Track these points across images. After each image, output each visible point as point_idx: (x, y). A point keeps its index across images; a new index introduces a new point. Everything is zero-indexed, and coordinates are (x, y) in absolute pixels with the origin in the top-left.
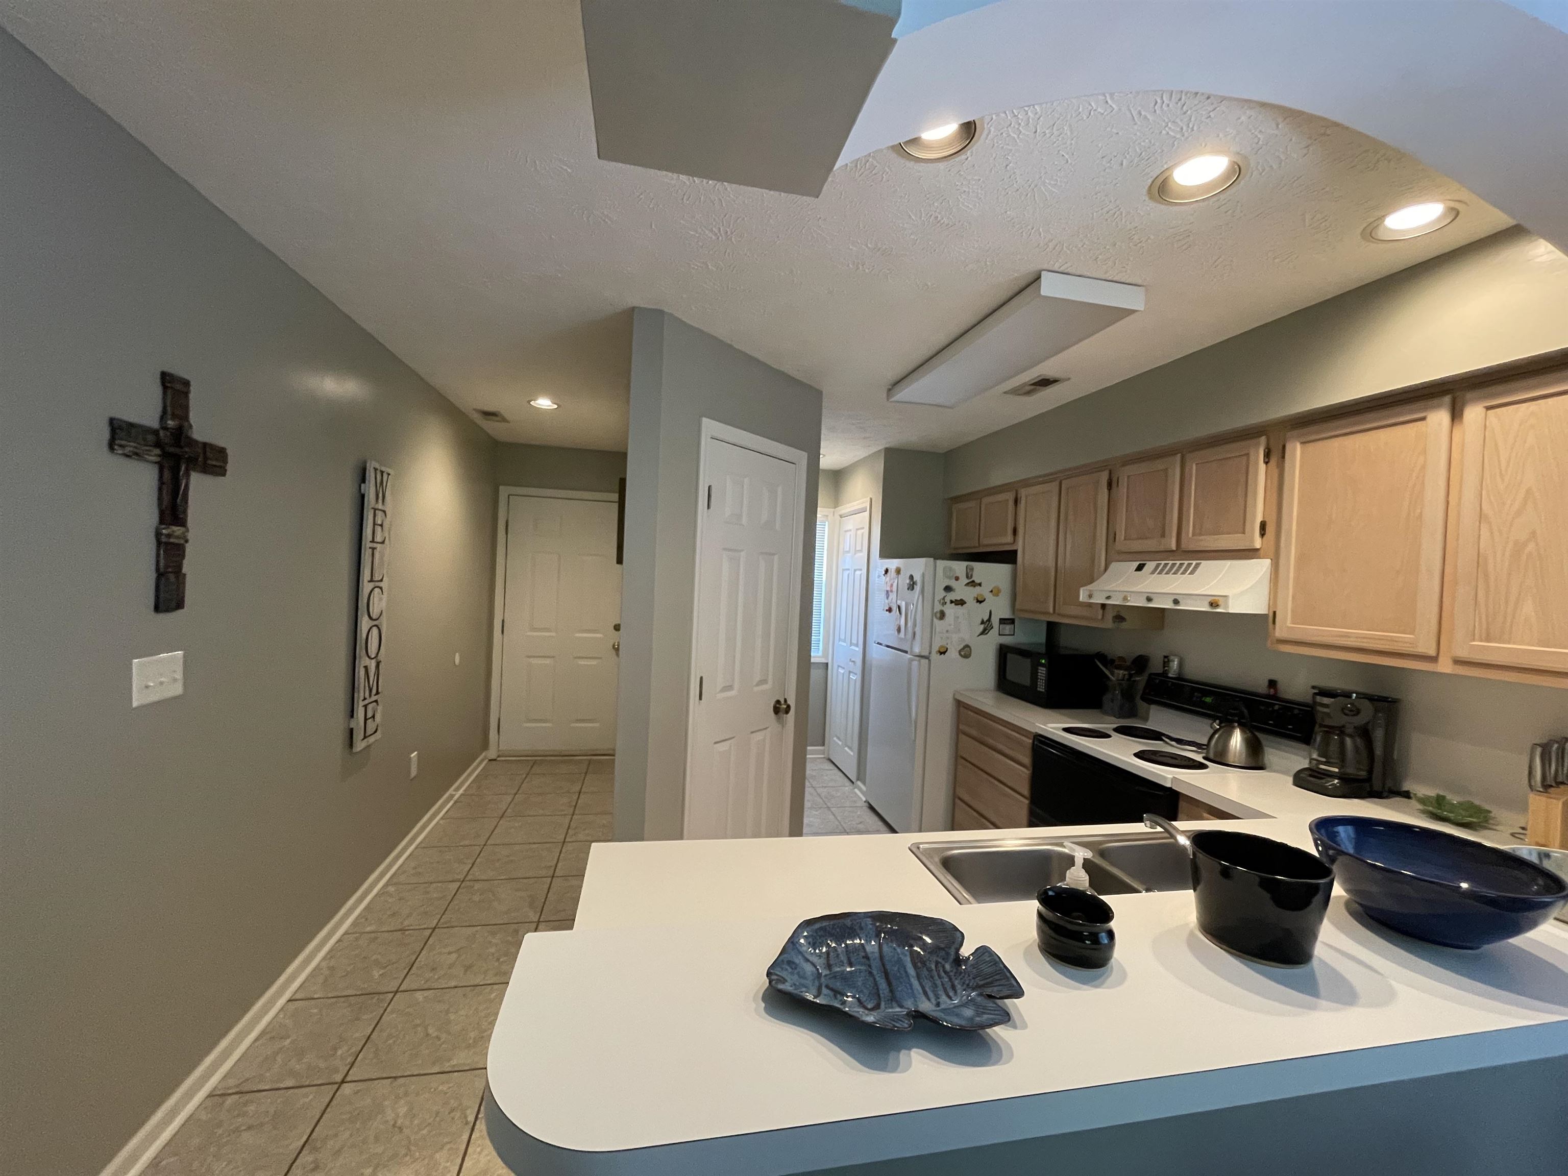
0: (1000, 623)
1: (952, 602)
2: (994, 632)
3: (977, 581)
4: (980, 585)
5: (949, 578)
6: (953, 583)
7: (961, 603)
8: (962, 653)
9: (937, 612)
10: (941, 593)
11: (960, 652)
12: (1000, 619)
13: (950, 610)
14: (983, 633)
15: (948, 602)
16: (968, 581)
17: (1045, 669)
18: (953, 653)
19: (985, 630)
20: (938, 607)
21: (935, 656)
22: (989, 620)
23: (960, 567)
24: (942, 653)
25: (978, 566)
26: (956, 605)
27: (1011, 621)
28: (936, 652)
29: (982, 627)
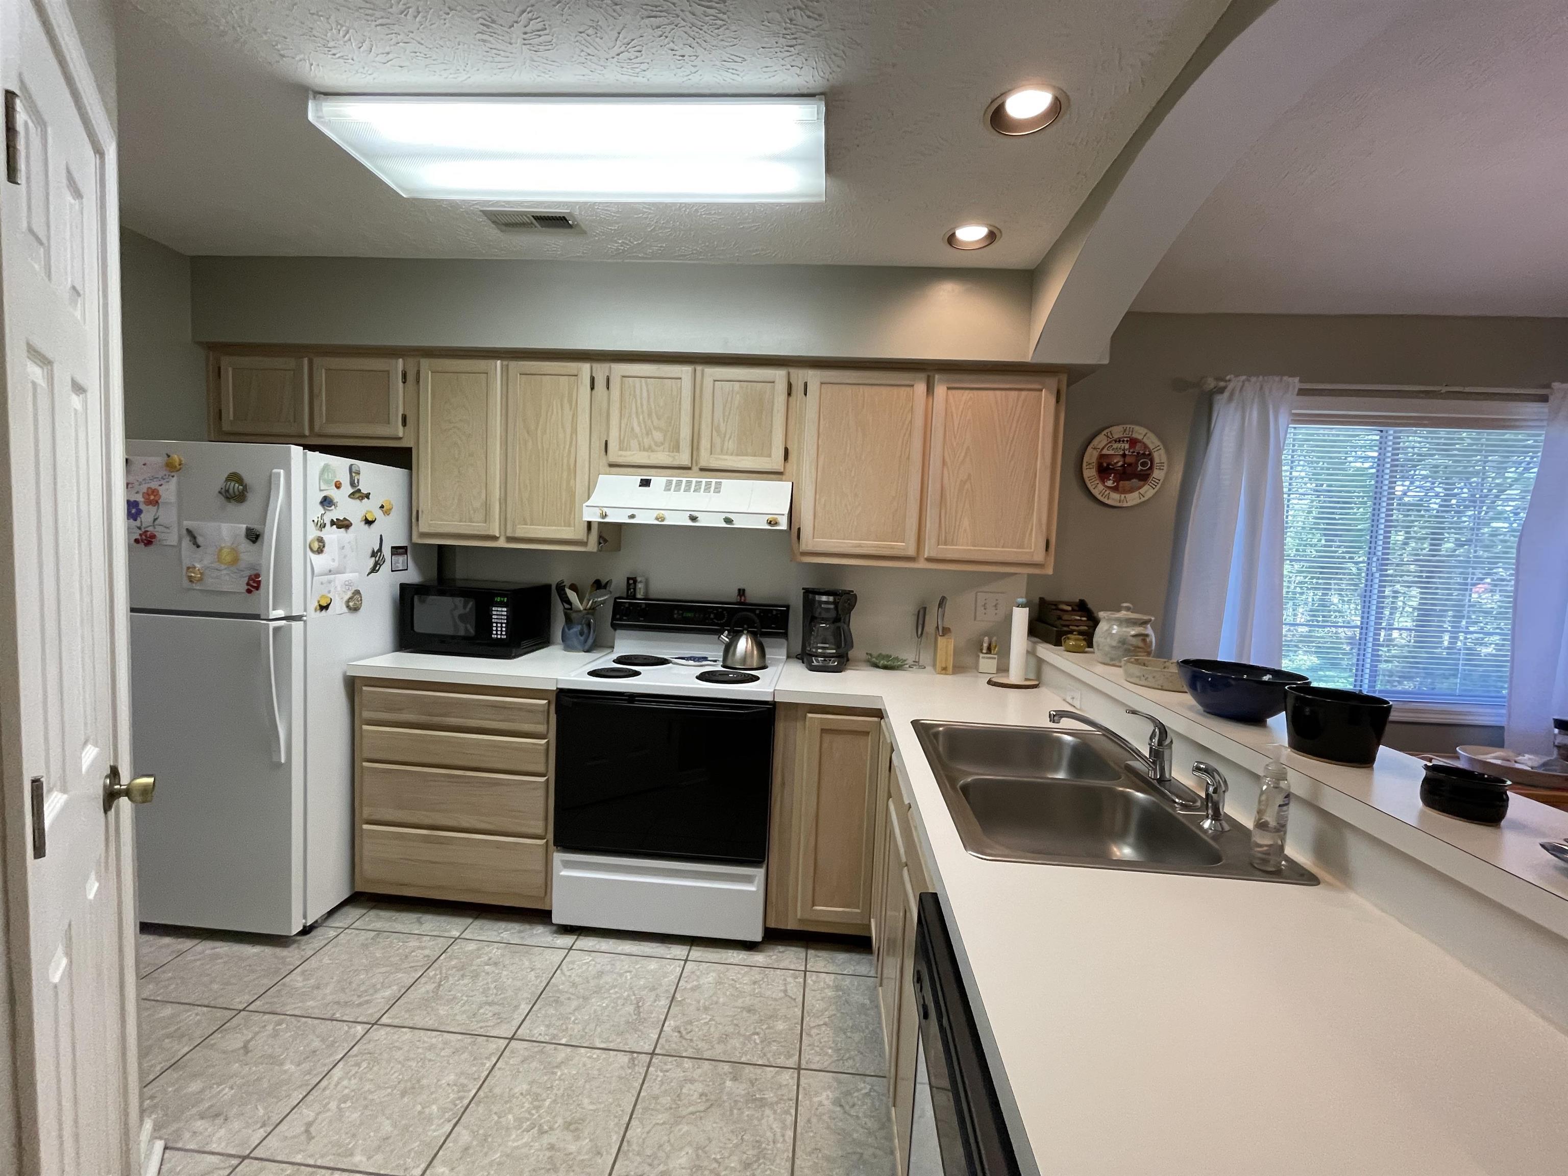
0: (392, 554)
1: (333, 523)
2: (386, 568)
3: (364, 491)
4: (367, 496)
5: (327, 482)
6: (333, 493)
7: (343, 524)
8: (351, 604)
9: (312, 541)
10: (316, 511)
11: (348, 602)
12: (392, 548)
13: (332, 535)
14: (374, 570)
15: (328, 525)
16: (351, 491)
17: (505, 609)
18: (339, 606)
19: (376, 564)
20: (313, 533)
21: (313, 615)
22: (380, 550)
23: (340, 464)
24: (324, 608)
25: (364, 466)
26: (338, 527)
27: (404, 549)
28: (316, 610)
29: (372, 562)
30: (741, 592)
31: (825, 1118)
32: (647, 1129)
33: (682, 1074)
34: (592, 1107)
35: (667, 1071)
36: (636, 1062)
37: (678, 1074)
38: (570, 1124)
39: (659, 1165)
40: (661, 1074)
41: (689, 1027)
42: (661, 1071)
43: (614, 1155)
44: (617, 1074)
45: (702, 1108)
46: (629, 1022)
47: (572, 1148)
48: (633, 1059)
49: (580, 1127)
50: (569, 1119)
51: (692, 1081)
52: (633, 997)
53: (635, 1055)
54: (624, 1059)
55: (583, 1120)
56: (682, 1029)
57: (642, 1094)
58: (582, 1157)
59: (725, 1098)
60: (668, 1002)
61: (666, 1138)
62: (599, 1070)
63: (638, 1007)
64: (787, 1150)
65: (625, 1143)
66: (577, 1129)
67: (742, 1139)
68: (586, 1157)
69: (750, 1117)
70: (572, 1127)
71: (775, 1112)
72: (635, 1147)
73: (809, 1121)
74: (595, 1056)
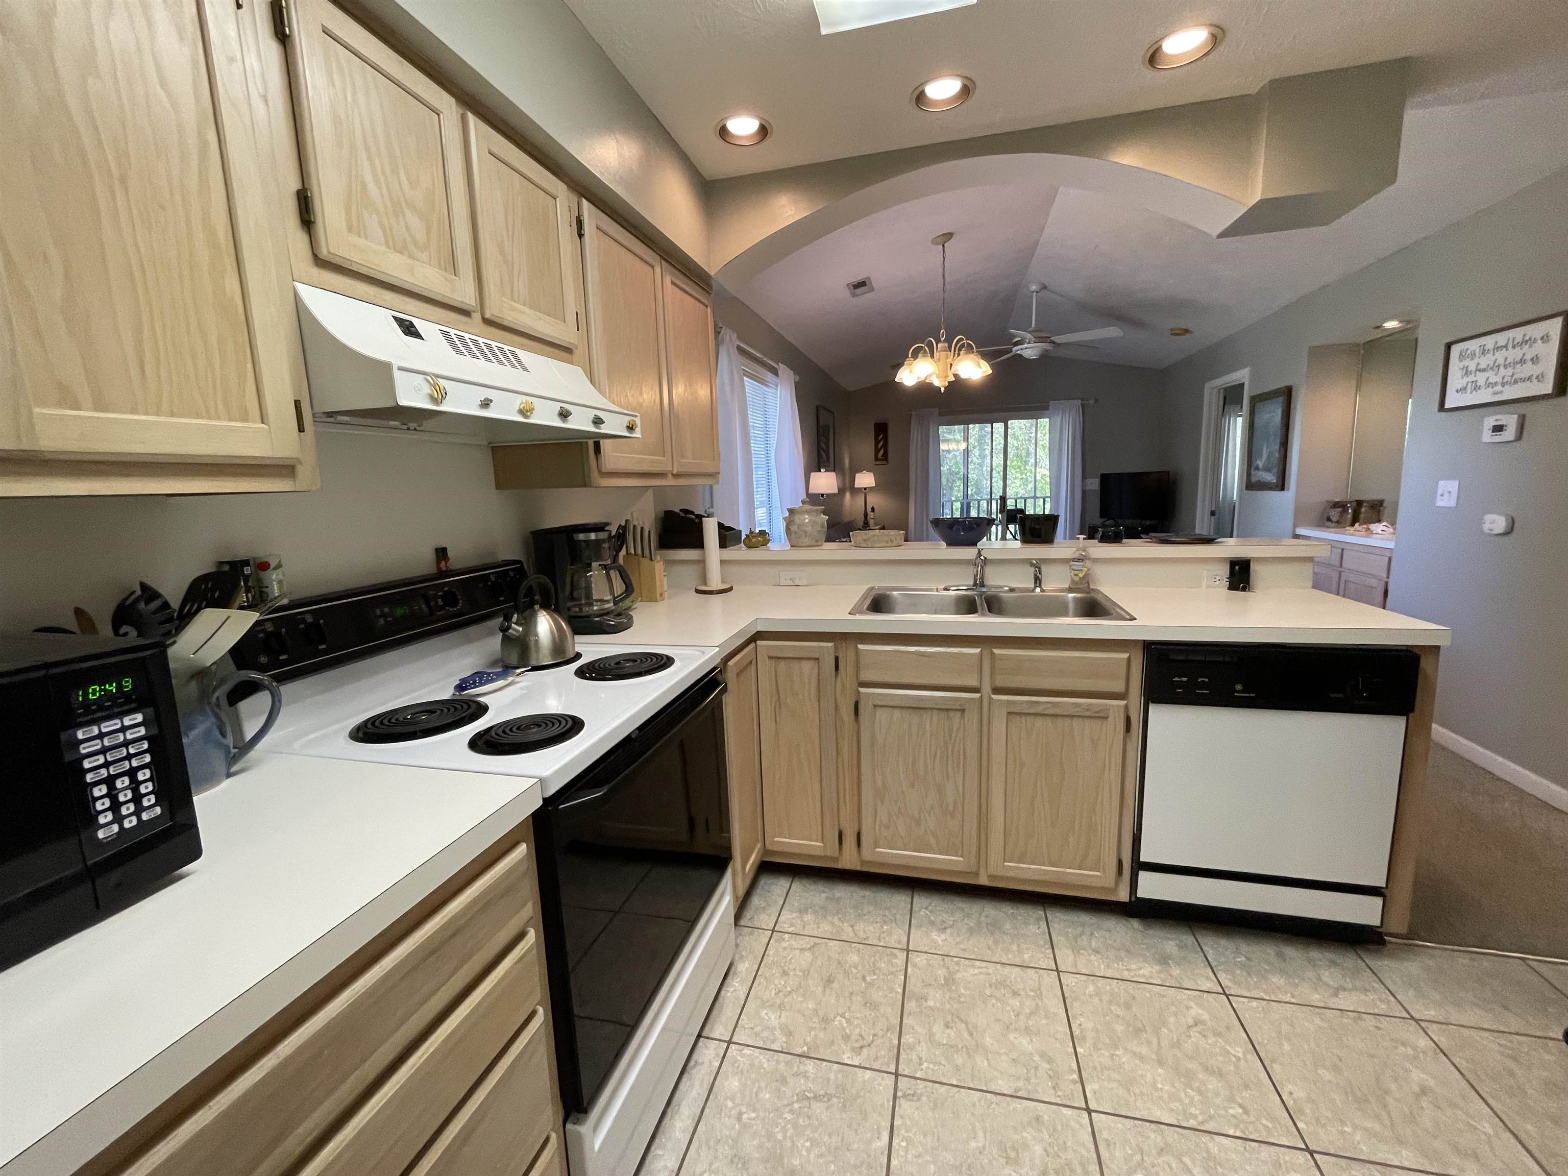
30: (441, 553)
31: (958, 939)
32: (998, 1075)
33: (923, 1044)
34: (981, 1134)
35: (920, 1059)
36: (910, 1092)
37: (923, 1050)
38: (1008, 1158)
39: (1034, 1061)
40: (925, 1064)
41: (854, 1037)
42: (921, 1064)
43: (1037, 1103)
44: (930, 1113)
45: (963, 1026)
46: (844, 1106)
47: (1038, 1149)
48: (905, 1096)
49: (1008, 1145)
50: (1003, 1161)
51: (931, 1035)
52: (796, 1106)
53: (899, 1094)
54: (905, 1107)
55: (1001, 1142)
56: (857, 1045)
57: (955, 1083)
58: (1046, 1136)
59: (948, 1006)
60: (807, 1061)
61: (1004, 1057)
62: (925, 1135)
63: (815, 1097)
64: (996, 966)
65: (1019, 1094)
66: (1014, 1148)
67: (991, 996)
68: (1045, 1131)
69: (966, 988)
70: (1013, 1154)
71: (958, 971)
72: (1020, 1084)
73: (962, 950)
74: (904, 1144)
